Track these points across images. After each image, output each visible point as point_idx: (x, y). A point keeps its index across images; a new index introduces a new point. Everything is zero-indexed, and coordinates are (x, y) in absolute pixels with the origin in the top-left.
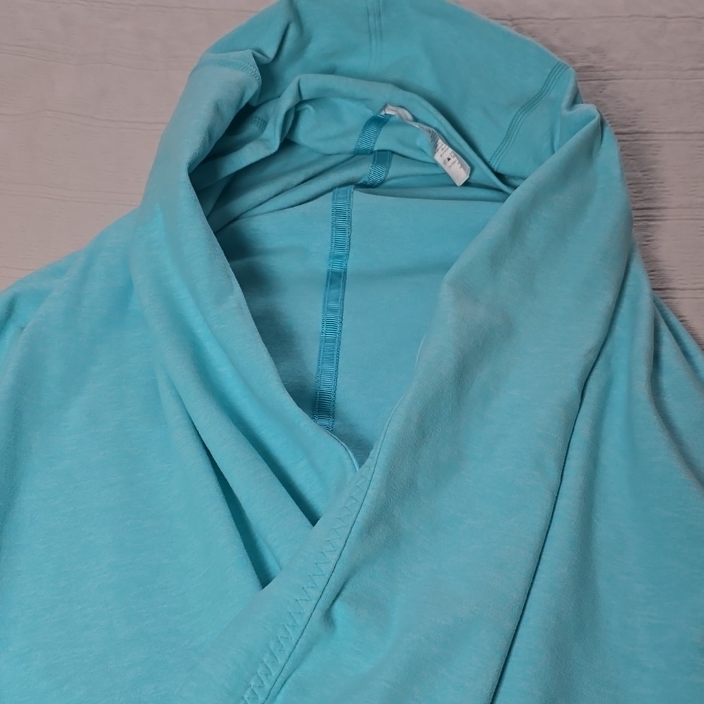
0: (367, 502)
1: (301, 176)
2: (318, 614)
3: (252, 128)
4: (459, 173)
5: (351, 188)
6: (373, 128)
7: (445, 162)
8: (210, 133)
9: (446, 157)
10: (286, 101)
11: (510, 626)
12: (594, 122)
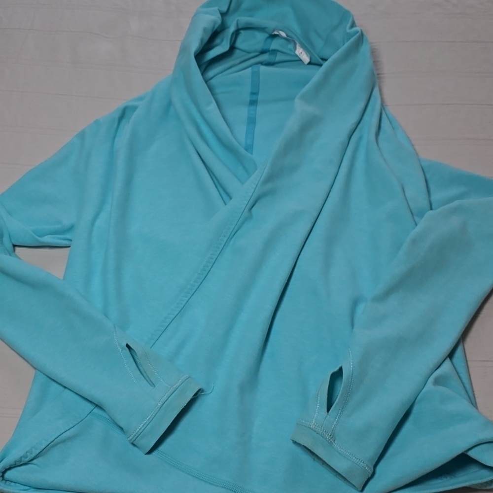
0: (264, 173)
1: (238, 61)
2: (246, 210)
3: (218, 41)
4: (306, 59)
5: (260, 65)
6: (269, 40)
7: (300, 55)
8: (202, 40)
9: (300, 52)
10: (232, 29)
11: (316, 214)
12: (358, 34)
